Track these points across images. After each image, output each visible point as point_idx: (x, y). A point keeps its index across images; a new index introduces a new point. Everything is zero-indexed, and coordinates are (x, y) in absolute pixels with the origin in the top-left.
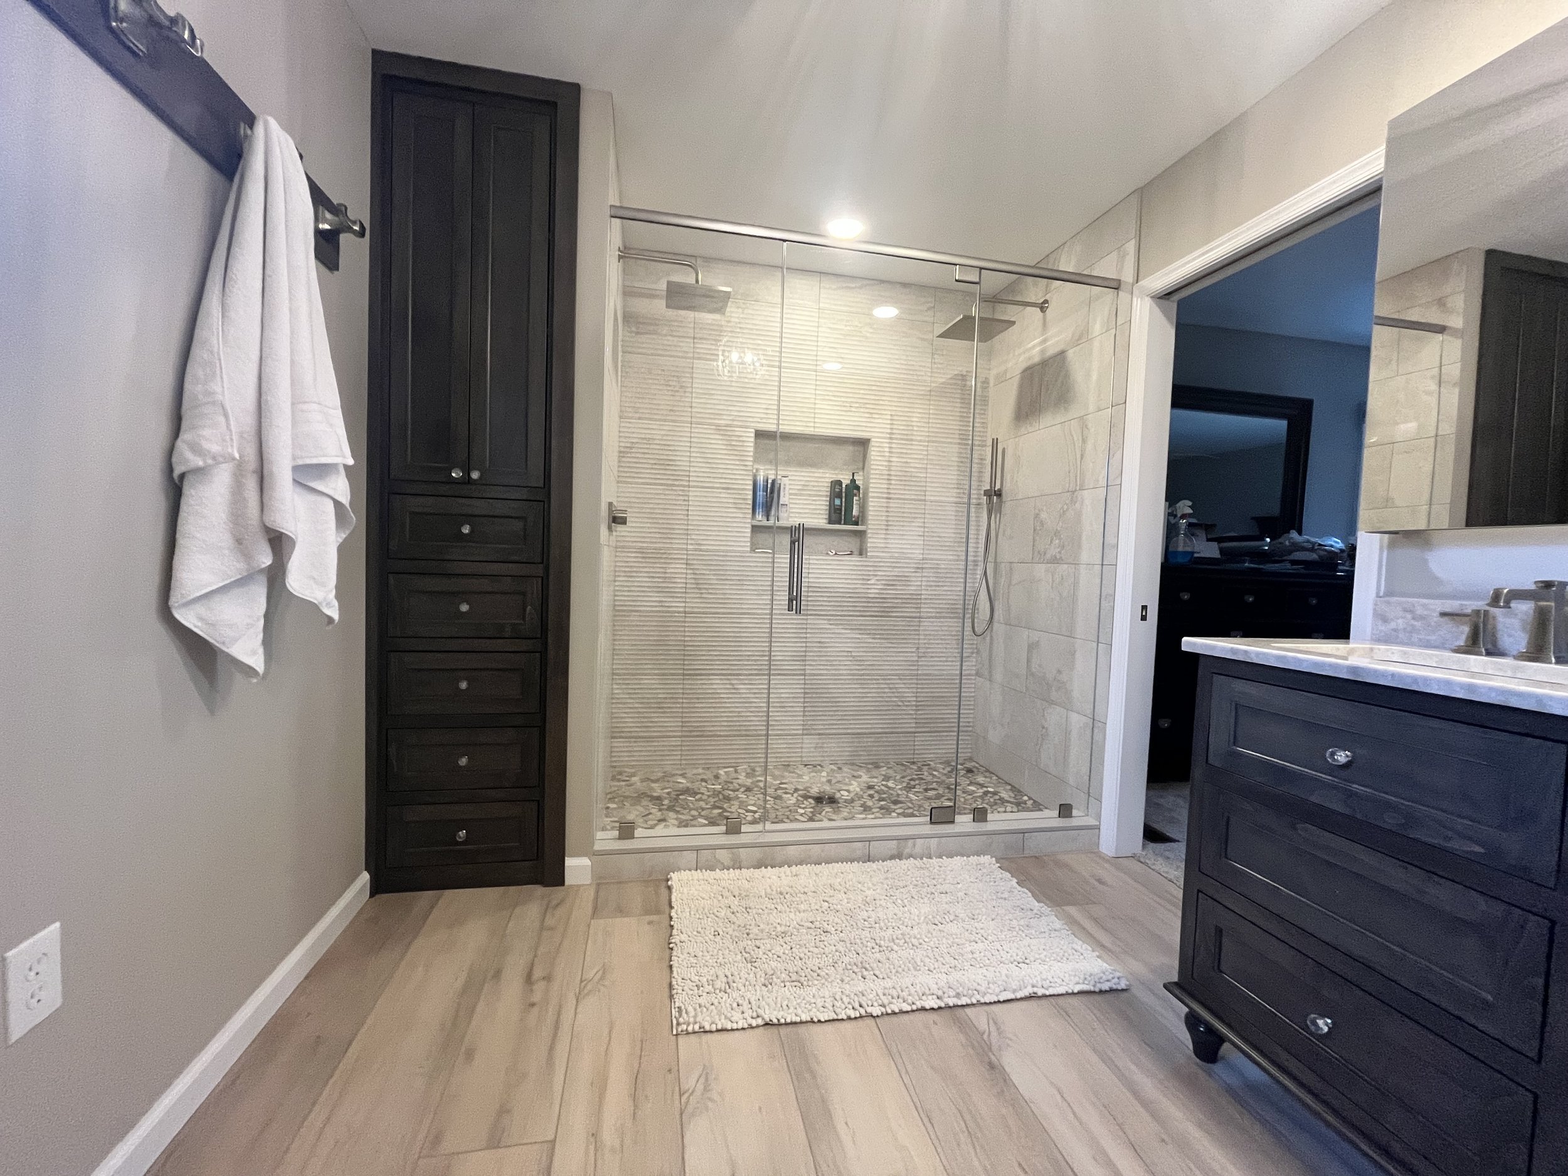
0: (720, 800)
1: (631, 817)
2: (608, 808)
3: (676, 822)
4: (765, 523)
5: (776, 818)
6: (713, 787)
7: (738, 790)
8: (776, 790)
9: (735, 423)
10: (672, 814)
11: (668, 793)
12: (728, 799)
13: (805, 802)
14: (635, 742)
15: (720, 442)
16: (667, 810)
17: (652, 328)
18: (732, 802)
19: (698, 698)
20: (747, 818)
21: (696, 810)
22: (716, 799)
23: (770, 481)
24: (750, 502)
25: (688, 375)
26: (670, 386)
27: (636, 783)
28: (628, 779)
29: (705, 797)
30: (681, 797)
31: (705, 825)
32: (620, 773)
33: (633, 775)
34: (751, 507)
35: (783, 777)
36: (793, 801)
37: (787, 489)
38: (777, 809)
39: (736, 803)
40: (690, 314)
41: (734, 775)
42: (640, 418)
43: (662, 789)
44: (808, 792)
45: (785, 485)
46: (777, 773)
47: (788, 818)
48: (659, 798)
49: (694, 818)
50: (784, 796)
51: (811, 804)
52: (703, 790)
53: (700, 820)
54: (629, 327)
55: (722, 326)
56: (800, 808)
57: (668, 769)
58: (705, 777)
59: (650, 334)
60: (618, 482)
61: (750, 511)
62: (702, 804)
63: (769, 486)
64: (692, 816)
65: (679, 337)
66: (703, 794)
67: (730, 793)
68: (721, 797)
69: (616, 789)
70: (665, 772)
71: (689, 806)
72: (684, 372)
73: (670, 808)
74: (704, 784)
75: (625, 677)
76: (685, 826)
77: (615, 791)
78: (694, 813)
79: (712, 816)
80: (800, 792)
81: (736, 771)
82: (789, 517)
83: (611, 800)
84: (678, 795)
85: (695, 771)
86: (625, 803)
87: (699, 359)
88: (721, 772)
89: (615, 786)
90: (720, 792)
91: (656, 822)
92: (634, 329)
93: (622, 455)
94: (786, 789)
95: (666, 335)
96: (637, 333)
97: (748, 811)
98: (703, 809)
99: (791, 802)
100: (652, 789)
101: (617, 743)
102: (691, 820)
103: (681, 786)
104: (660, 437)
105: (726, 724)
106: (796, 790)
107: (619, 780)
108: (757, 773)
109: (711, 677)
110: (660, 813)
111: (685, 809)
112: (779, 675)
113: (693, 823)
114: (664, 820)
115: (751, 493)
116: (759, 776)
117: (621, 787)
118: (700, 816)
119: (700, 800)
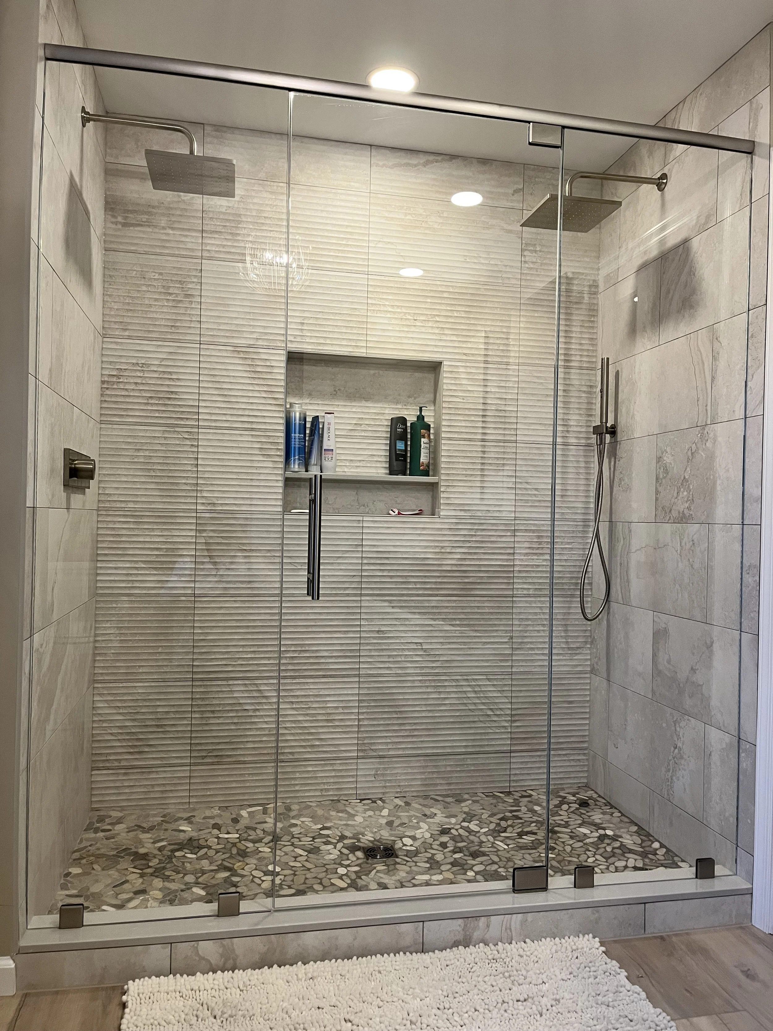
0: (231, 857)
1: (95, 888)
2: (68, 874)
3: (159, 895)
4: (303, 474)
5: (305, 883)
6: (226, 836)
7: (260, 840)
8: (314, 838)
9: (260, 343)
10: (158, 883)
11: (160, 849)
12: (243, 854)
13: (351, 856)
14: (125, 774)
15: (240, 368)
16: (152, 875)
17: (144, 217)
18: (248, 860)
19: (213, 712)
20: (264, 885)
21: (194, 873)
22: (227, 855)
23: (309, 419)
24: (282, 447)
25: (195, 280)
26: (170, 294)
27: (118, 834)
28: (109, 827)
29: (211, 853)
30: (177, 854)
31: (200, 899)
32: (101, 820)
33: (119, 821)
34: (283, 453)
35: (328, 819)
36: (335, 854)
37: (332, 430)
38: (309, 869)
39: (252, 861)
40: (197, 200)
41: (260, 817)
42: (130, 337)
43: (154, 843)
44: (359, 841)
45: (329, 424)
46: (320, 812)
47: (321, 883)
48: (145, 856)
49: (188, 887)
50: (323, 847)
51: (358, 859)
52: (212, 841)
53: (195, 890)
54: (114, 216)
55: (240, 215)
56: (342, 865)
57: (171, 809)
58: (220, 822)
59: (142, 225)
60: (101, 422)
61: (282, 459)
62: (205, 864)
63: (308, 425)
64: (186, 884)
65: (183, 229)
66: (209, 848)
67: (250, 845)
68: (234, 851)
69: (89, 843)
70: (164, 816)
71: (184, 869)
72: (189, 276)
73: (158, 873)
74: (216, 832)
75: (111, 685)
76: (171, 902)
77: (86, 847)
78: (190, 878)
79: (214, 882)
80: (345, 842)
81: (265, 812)
82: (336, 466)
83: (77, 862)
84: (173, 851)
85: (208, 813)
86: (96, 866)
87: (210, 258)
88: (244, 813)
89: (87, 840)
90: (234, 845)
91: (131, 895)
92: (120, 219)
93: (105, 386)
94: (328, 836)
95: (164, 228)
96: (125, 225)
97: (266, 873)
98: (203, 872)
99: (332, 857)
100: (140, 843)
101: (100, 776)
102: (182, 891)
103: (182, 835)
104: (157, 362)
105: (252, 746)
106: (342, 838)
107: (96, 830)
108: (292, 814)
109: (231, 682)
110: (141, 880)
111: (178, 873)
112: (324, 677)
113: (186, 895)
114: (143, 892)
115: (283, 435)
116: (293, 818)
117: (96, 840)
118: (197, 883)
119: (205, 857)
